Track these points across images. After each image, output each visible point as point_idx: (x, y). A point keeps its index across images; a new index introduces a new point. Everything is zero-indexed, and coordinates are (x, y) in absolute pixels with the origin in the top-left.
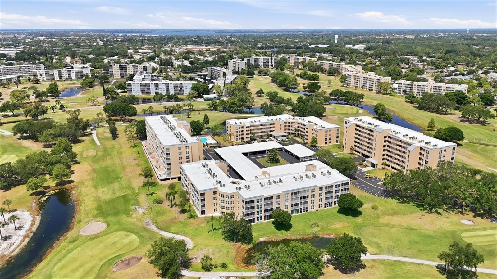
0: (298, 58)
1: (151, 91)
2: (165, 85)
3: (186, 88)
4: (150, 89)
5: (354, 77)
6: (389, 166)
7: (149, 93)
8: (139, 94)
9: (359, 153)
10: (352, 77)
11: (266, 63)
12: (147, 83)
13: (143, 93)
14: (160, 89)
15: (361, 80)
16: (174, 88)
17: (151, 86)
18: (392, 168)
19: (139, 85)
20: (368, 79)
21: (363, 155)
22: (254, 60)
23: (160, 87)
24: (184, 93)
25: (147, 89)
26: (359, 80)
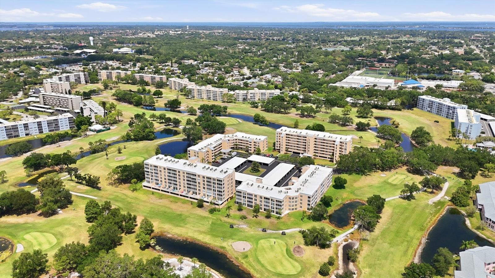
0: (110, 72)
1: (20, 133)
2: (36, 124)
3: (61, 123)
4: (18, 130)
5: (197, 90)
6: (317, 156)
7: (17, 136)
8: (4, 139)
9: (291, 152)
10: (195, 90)
11: (78, 80)
12: (13, 126)
13: (9, 138)
14: (30, 130)
15: (204, 93)
16: (48, 126)
17: (19, 128)
18: (320, 156)
19: (4, 129)
20: (211, 92)
21: (294, 152)
22: (65, 77)
23: (30, 127)
24: (61, 129)
25: (15, 131)
26: (202, 92)
